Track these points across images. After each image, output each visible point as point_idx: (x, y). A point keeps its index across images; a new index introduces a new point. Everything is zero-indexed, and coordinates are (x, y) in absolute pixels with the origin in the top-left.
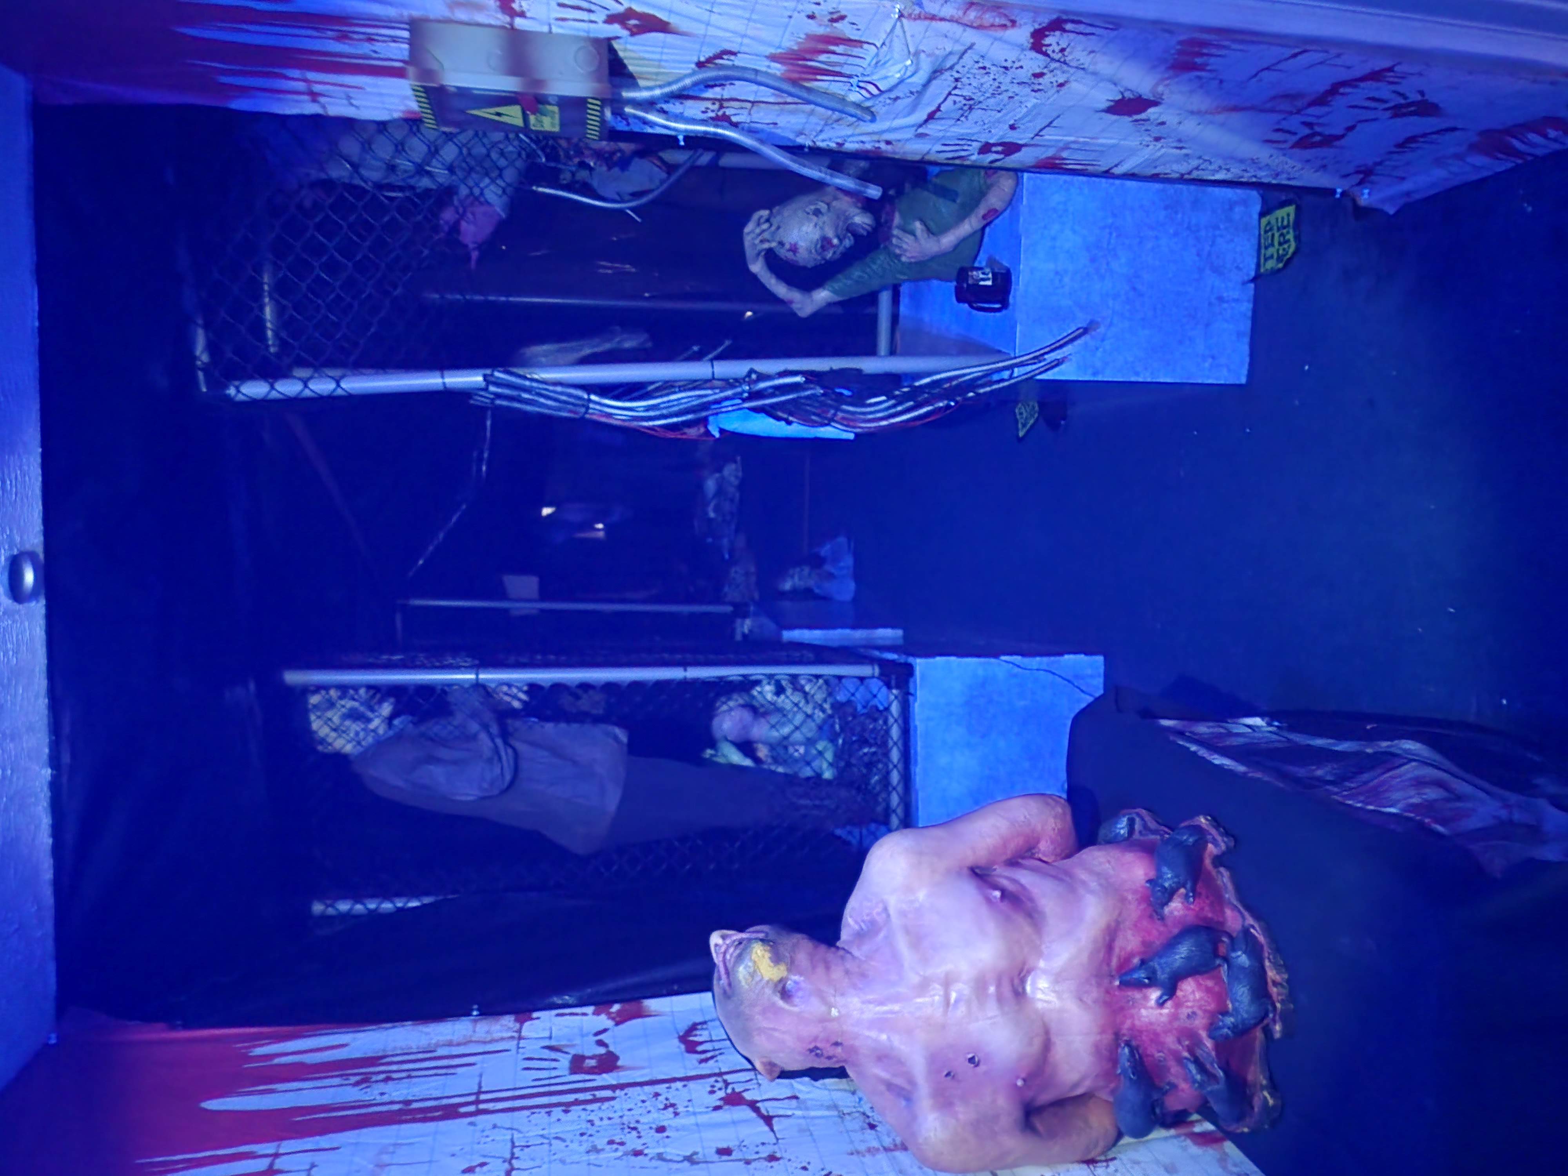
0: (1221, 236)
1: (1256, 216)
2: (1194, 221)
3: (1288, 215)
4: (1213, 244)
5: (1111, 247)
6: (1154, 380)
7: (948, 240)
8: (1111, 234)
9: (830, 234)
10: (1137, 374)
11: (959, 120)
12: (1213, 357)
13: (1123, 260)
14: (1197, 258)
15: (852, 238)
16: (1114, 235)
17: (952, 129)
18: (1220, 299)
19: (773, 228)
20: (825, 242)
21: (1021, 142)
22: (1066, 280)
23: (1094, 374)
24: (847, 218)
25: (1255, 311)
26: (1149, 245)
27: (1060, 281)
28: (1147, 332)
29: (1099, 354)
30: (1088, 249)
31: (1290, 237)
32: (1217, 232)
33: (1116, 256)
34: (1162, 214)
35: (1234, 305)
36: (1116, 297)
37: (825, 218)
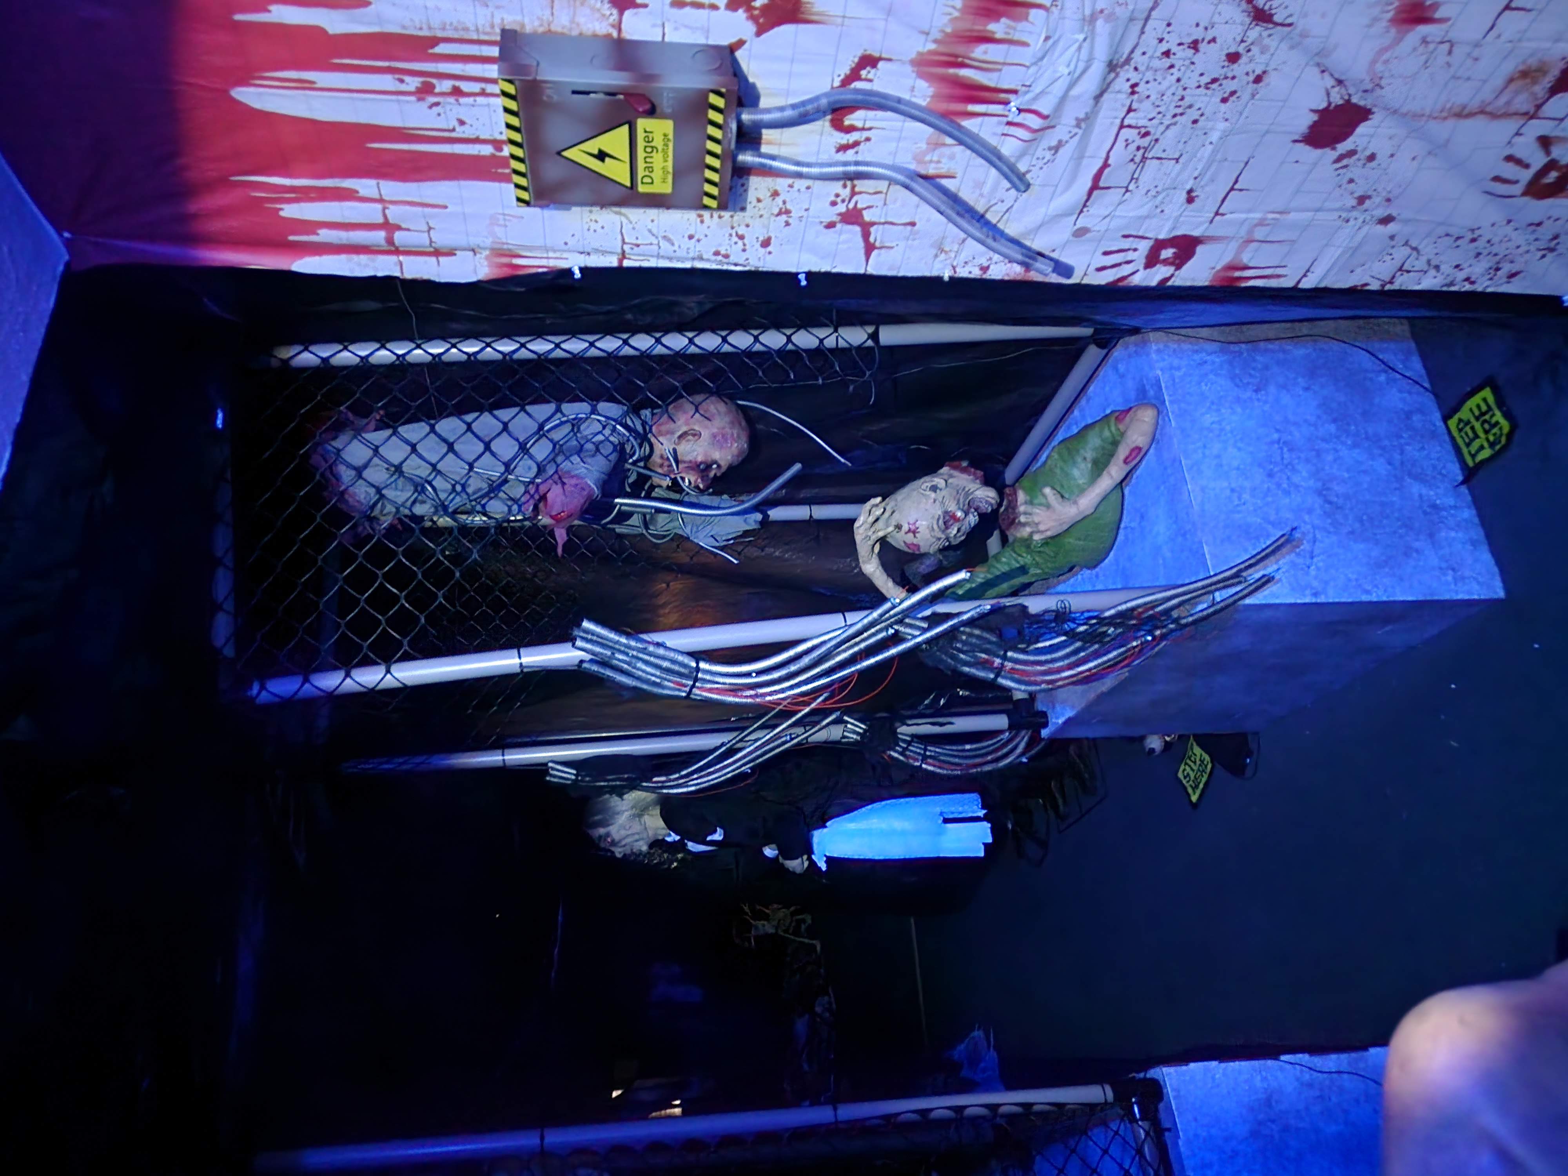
0: (1408, 444)
1: (1440, 424)
2: (1370, 430)
3: (1485, 400)
4: (1402, 452)
5: (1285, 462)
6: (1391, 599)
7: (1087, 502)
8: (1281, 449)
9: (952, 507)
10: (1368, 592)
11: (1127, 191)
12: (1453, 570)
13: (1304, 474)
14: (1389, 467)
15: (976, 514)
16: (1285, 449)
17: (1120, 212)
18: (1434, 506)
19: (887, 514)
20: (949, 519)
21: (1196, 233)
22: (1246, 496)
23: (1315, 595)
24: (967, 494)
25: (1480, 515)
26: (1330, 458)
27: (1239, 498)
28: (1362, 546)
29: (1313, 571)
30: (1260, 465)
31: (1498, 417)
32: (1402, 441)
33: (1294, 470)
34: (1332, 428)
35: (1452, 512)
36: (1310, 511)
37: (944, 493)
